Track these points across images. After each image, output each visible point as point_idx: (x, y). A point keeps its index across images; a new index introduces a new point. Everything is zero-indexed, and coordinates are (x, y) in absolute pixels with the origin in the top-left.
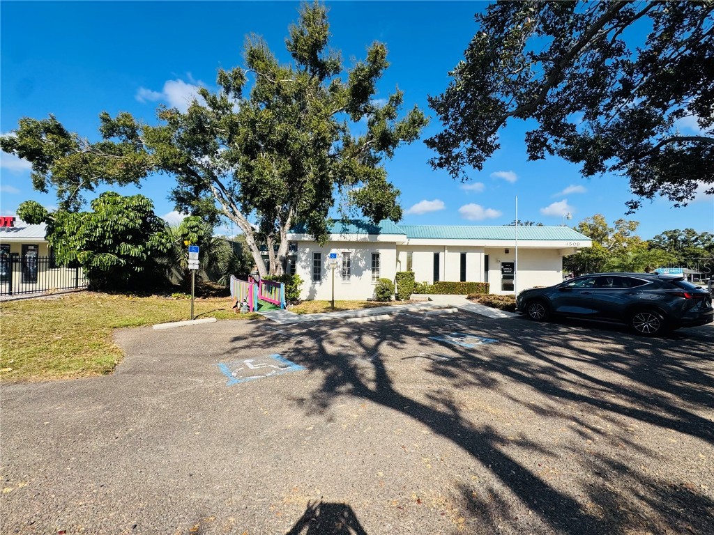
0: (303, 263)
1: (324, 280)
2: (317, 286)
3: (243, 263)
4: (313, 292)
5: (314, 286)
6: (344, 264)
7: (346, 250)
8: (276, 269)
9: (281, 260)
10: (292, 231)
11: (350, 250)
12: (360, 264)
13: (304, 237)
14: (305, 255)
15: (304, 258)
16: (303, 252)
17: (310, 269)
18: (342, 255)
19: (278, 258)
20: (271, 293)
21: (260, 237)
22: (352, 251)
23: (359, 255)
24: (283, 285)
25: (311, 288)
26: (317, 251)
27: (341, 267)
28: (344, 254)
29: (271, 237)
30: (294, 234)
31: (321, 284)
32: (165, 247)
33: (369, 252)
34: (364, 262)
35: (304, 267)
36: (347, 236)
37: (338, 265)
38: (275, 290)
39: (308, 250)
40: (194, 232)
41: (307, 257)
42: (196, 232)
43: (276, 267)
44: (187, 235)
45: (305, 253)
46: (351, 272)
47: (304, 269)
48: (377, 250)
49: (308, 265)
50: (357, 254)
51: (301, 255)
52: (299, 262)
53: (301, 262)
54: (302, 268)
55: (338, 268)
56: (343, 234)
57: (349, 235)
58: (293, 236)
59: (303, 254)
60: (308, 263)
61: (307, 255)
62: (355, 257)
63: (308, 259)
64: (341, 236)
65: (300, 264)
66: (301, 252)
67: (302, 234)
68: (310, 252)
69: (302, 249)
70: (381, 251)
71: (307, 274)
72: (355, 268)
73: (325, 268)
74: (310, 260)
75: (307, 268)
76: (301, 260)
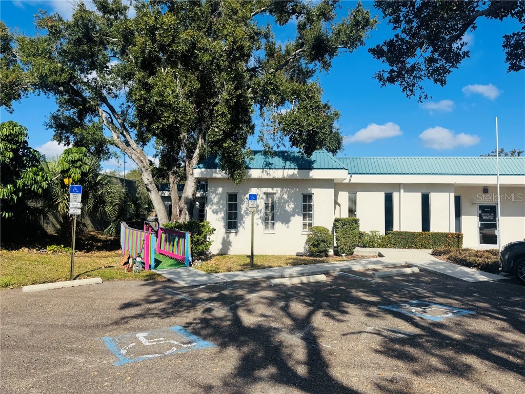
0: (214, 207)
1: (241, 229)
2: (232, 236)
3: (138, 206)
4: (226, 244)
5: (228, 237)
6: (267, 207)
7: (270, 190)
8: (180, 214)
9: (186, 203)
10: (201, 166)
11: (275, 190)
12: (287, 208)
13: (216, 173)
14: (217, 197)
15: (215, 200)
16: (214, 192)
17: (223, 215)
18: (264, 197)
19: (183, 200)
20: (173, 245)
21: (159, 174)
22: (277, 191)
23: (286, 196)
24: (188, 235)
25: (224, 238)
26: (232, 190)
27: (263, 211)
28: (267, 195)
30: (203, 170)
31: (236, 233)
32: (40, 187)
33: (298, 191)
34: (292, 206)
35: (215, 212)
37: (260, 208)
38: (178, 242)
39: (220, 190)
40: (76, 167)
41: (220, 199)
42: (79, 168)
43: (180, 211)
44: (68, 170)
45: (217, 194)
46: (276, 217)
47: (215, 214)
48: (309, 189)
49: (221, 209)
50: (283, 194)
51: (212, 197)
52: (209, 205)
53: (212, 205)
54: (214, 213)
55: (259, 212)
56: (265, 170)
57: (274, 170)
58: (202, 172)
59: (214, 195)
60: (221, 207)
61: (219, 196)
62: (280, 198)
63: (221, 202)
64: (263, 172)
65: (211, 208)
66: (211, 192)
67: (213, 170)
68: (223, 192)
69: (213, 188)
70: (314, 191)
71: (219, 220)
72: (280, 212)
73: (242, 212)
74: (223, 202)
75: (219, 213)
76: (211, 203)
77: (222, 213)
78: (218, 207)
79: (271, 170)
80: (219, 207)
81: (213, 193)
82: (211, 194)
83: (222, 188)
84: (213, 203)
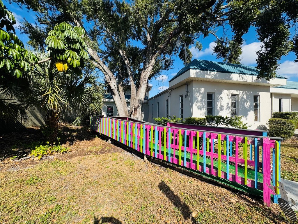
0: (199, 104)
6: (232, 105)
7: (235, 92)
10: (196, 68)
11: (238, 92)
12: (246, 105)
15: (199, 99)
16: (198, 91)
18: (231, 97)
22: (240, 92)
23: (245, 97)
26: (210, 91)
27: (231, 108)
33: (252, 93)
34: (249, 104)
35: (200, 108)
37: (229, 105)
39: (203, 90)
40: (74, 50)
41: (203, 97)
42: (78, 51)
45: (200, 93)
46: (238, 112)
47: (200, 110)
48: (258, 92)
49: (204, 105)
50: (243, 95)
51: (197, 96)
52: (195, 103)
53: (197, 102)
54: (198, 109)
55: (229, 108)
56: (241, 75)
57: (246, 75)
58: (197, 72)
59: (198, 94)
60: (204, 104)
61: (202, 95)
62: (242, 98)
63: (204, 100)
64: (239, 76)
65: (196, 105)
66: (196, 92)
68: (205, 92)
69: (197, 89)
71: (202, 115)
72: (242, 109)
73: (218, 109)
74: (205, 100)
75: (203, 109)
76: (196, 101)
77: (205, 109)
78: (201, 104)
80: (202, 105)
81: (197, 93)
82: (196, 93)
83: (204, 89)
84: (198, 101)
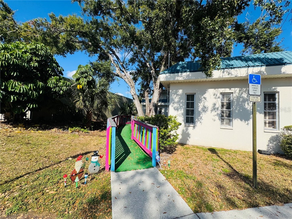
0: (176, 105)
1: (198, 124)
2: (191, 129)
3: (131, 109)
4: (186, 135)
5: (187, 129)
6: (223, 106)
7: (227, 90)
8: (150, 112)
9: (153, 106)
10: (166, 72)
11: (233, 90)
12: (247, 106)
13: (178, 76)
14: (178, 97)
15: (176, 100)
16: (176, 93)
17: (182, 111)
18: (221, 96)
19: (151, 104)
20: (142, 135)
22: (235, 92)
23: (245, 95)
24: (155, 130)
25: (183, 131)
26: (190, 91)
27: (220, 109)
28: (223, 94)
29: (147, 91)
30: (168, 75)
31: (194, 127)
32: (61, 89)
35: (177, 109)
36: (232, 71)
37: (217, 106)
38: (146, 134)
39: (180, 91)
41: (180, 98)
43: (150, 110)
45: (177, 95)
46: (233, 115)
47: (176, 111)
48: (274, 88)
49: (181, 106)
50: (242, 93)
51: (174, 97)
52: (171, 104)
53: (173, 103)
54: (175, 110)
55: (216, 110)
56: (226, 70)
57: (236, 69)
58: (167, 76)
59: (175, 96)
60: (181, 105)
61: (180, 96)
62: (238, 98)
63: (181, 101)
64: (223, 72)
65: (173, 106)
66: (173, 93)
67: (176, 74)
68: (182, 94)
69: (174, 91)
70: (279, 89)
71: (179, 116)
72: (239, 110)
73: (200, 110)
74: (182, 101)
75: (180, 110)
76: (173, 102)
77: (182, 110)
78: (178, 105)
79: (233, 70)
80: (180, 106)
81: (174, 94)
82: (173, 95)
83: (182, 90)
84: (174, 102)
